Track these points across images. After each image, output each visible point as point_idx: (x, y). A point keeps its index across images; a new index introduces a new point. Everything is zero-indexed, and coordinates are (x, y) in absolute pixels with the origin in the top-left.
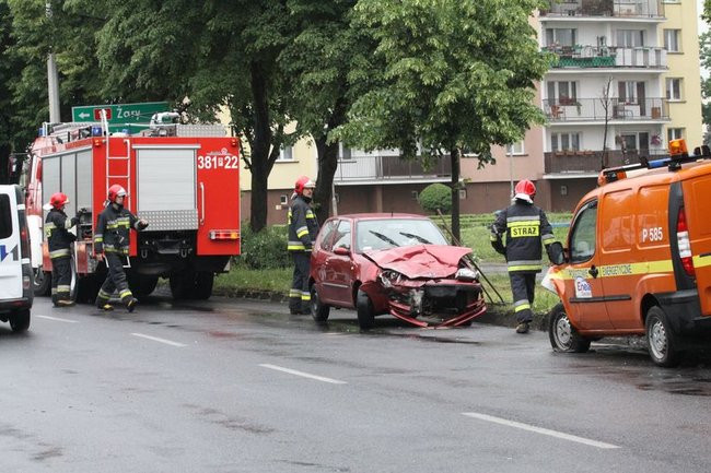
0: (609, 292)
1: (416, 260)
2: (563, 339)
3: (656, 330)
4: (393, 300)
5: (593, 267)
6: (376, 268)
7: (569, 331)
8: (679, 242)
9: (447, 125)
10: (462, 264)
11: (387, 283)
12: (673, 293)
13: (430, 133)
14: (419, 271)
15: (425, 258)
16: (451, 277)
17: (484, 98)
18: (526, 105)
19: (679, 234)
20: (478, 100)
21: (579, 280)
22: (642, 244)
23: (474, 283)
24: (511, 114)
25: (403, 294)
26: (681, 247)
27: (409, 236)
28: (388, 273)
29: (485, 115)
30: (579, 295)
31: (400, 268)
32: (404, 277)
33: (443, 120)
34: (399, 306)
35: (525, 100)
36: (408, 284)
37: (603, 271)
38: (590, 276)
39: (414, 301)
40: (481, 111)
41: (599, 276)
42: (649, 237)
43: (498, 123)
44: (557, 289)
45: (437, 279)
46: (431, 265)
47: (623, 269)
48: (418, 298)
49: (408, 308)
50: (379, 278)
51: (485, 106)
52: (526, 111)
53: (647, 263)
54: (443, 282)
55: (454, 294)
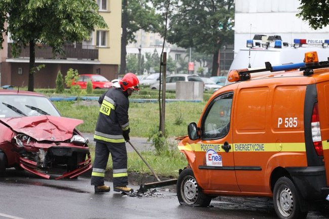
0: (240, 163)
1: (41, 127)
2: (189, 196)
3: (284, 195)
4: (23, 157)
5: (226, 144)
6: (11, 132)
7: (195, 190)
8: (313, 129)
9: (32, 24)
10: (75, 132)
11: (20, 144)
12: (305, 168)
13: (19, 30)
14: (43, 135)
15: (47, 126)
16: (68, 141)
17: (65, 6)
18: (91, 12)
19: (313, 124)
20: (60, 7)
21: (210, 152)
22: (276, 129)
23: (84, 147)
24: (81, 18)
25: (32, 153)
26: (313, 133)
27: (33, 108)
28: (21, 136)
29: (64, 19)
30: (209, 163)
31: (28, 132)
32: (33, 140)
33: (31, 20)
34: (28, 161)
35: (91, 9)
36: (37, 145)
37: (234, 147)
38: (222, 150)
39: (39, 159)
40: (61, 16)
41: (231, 151)
42: (284, 123)
43: (74, 25)
44: (188, 158)
45: (57, 143)
46: (53, 131)
47: (256, 147)
48: (43, 157)
49: (35, 164)
50: (13, 140)
51: (64, 12)
52: (93, 17)
53: (280, 144)
54: (62, 145)
55: (70, 154)
